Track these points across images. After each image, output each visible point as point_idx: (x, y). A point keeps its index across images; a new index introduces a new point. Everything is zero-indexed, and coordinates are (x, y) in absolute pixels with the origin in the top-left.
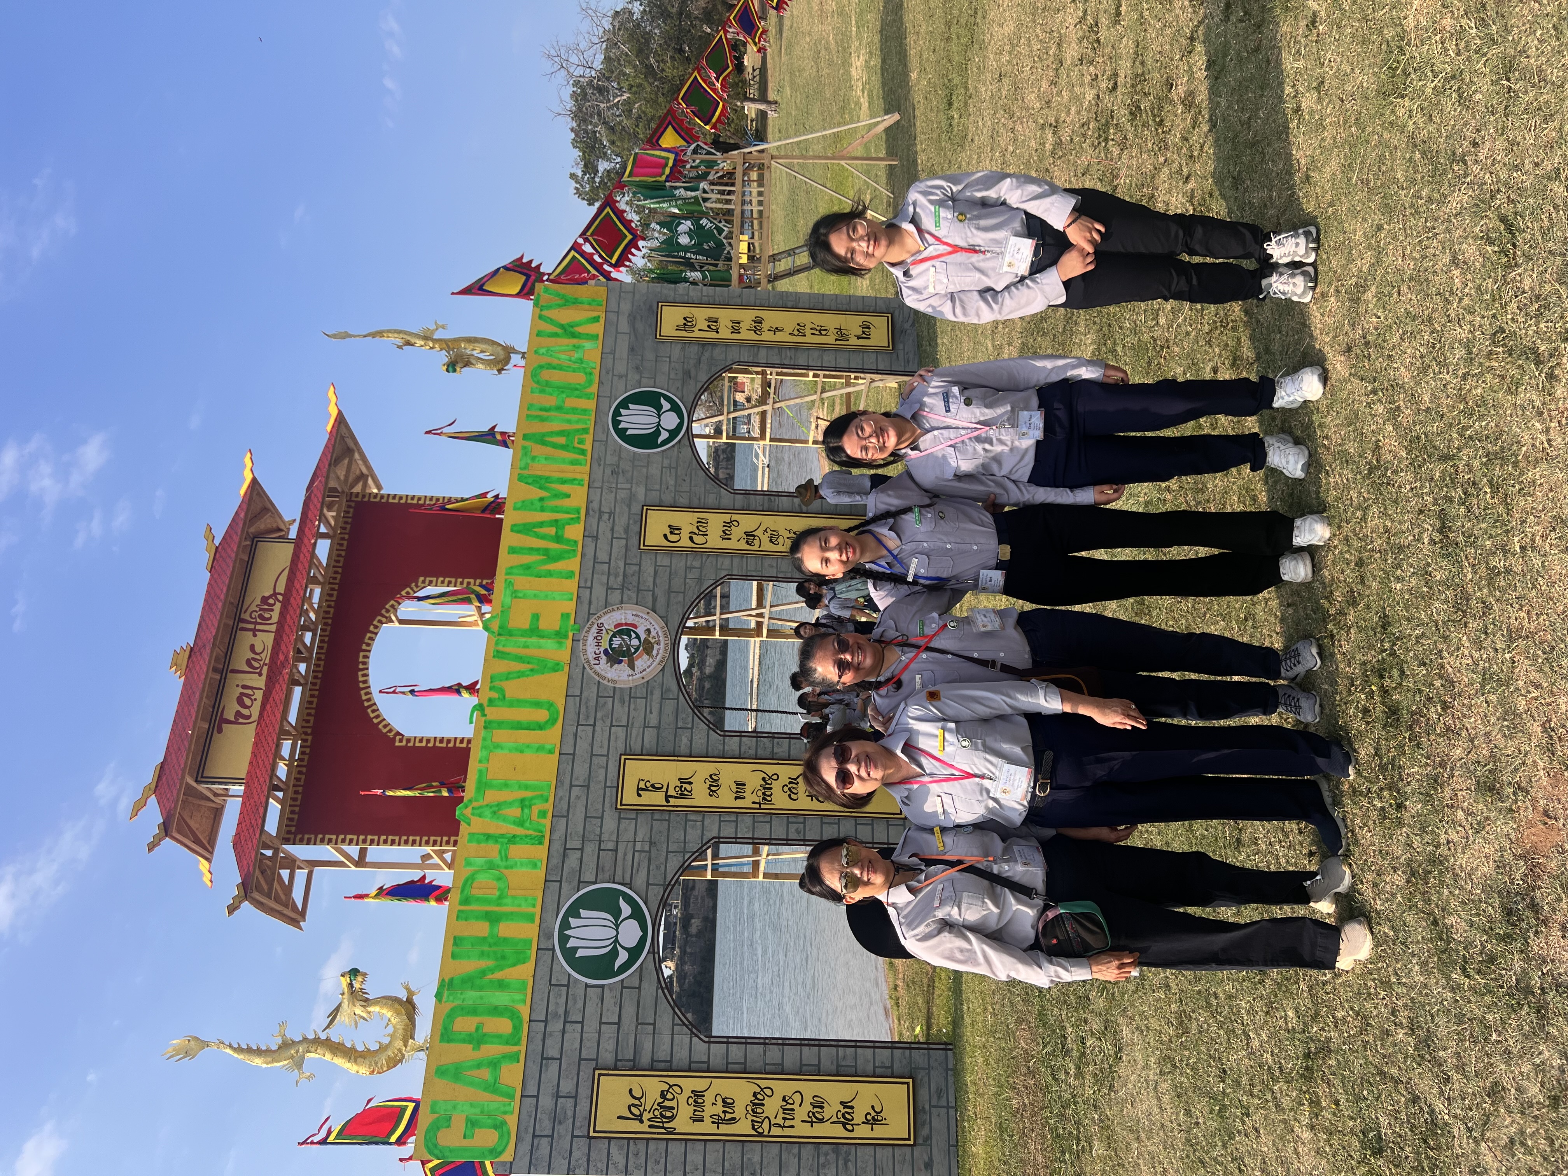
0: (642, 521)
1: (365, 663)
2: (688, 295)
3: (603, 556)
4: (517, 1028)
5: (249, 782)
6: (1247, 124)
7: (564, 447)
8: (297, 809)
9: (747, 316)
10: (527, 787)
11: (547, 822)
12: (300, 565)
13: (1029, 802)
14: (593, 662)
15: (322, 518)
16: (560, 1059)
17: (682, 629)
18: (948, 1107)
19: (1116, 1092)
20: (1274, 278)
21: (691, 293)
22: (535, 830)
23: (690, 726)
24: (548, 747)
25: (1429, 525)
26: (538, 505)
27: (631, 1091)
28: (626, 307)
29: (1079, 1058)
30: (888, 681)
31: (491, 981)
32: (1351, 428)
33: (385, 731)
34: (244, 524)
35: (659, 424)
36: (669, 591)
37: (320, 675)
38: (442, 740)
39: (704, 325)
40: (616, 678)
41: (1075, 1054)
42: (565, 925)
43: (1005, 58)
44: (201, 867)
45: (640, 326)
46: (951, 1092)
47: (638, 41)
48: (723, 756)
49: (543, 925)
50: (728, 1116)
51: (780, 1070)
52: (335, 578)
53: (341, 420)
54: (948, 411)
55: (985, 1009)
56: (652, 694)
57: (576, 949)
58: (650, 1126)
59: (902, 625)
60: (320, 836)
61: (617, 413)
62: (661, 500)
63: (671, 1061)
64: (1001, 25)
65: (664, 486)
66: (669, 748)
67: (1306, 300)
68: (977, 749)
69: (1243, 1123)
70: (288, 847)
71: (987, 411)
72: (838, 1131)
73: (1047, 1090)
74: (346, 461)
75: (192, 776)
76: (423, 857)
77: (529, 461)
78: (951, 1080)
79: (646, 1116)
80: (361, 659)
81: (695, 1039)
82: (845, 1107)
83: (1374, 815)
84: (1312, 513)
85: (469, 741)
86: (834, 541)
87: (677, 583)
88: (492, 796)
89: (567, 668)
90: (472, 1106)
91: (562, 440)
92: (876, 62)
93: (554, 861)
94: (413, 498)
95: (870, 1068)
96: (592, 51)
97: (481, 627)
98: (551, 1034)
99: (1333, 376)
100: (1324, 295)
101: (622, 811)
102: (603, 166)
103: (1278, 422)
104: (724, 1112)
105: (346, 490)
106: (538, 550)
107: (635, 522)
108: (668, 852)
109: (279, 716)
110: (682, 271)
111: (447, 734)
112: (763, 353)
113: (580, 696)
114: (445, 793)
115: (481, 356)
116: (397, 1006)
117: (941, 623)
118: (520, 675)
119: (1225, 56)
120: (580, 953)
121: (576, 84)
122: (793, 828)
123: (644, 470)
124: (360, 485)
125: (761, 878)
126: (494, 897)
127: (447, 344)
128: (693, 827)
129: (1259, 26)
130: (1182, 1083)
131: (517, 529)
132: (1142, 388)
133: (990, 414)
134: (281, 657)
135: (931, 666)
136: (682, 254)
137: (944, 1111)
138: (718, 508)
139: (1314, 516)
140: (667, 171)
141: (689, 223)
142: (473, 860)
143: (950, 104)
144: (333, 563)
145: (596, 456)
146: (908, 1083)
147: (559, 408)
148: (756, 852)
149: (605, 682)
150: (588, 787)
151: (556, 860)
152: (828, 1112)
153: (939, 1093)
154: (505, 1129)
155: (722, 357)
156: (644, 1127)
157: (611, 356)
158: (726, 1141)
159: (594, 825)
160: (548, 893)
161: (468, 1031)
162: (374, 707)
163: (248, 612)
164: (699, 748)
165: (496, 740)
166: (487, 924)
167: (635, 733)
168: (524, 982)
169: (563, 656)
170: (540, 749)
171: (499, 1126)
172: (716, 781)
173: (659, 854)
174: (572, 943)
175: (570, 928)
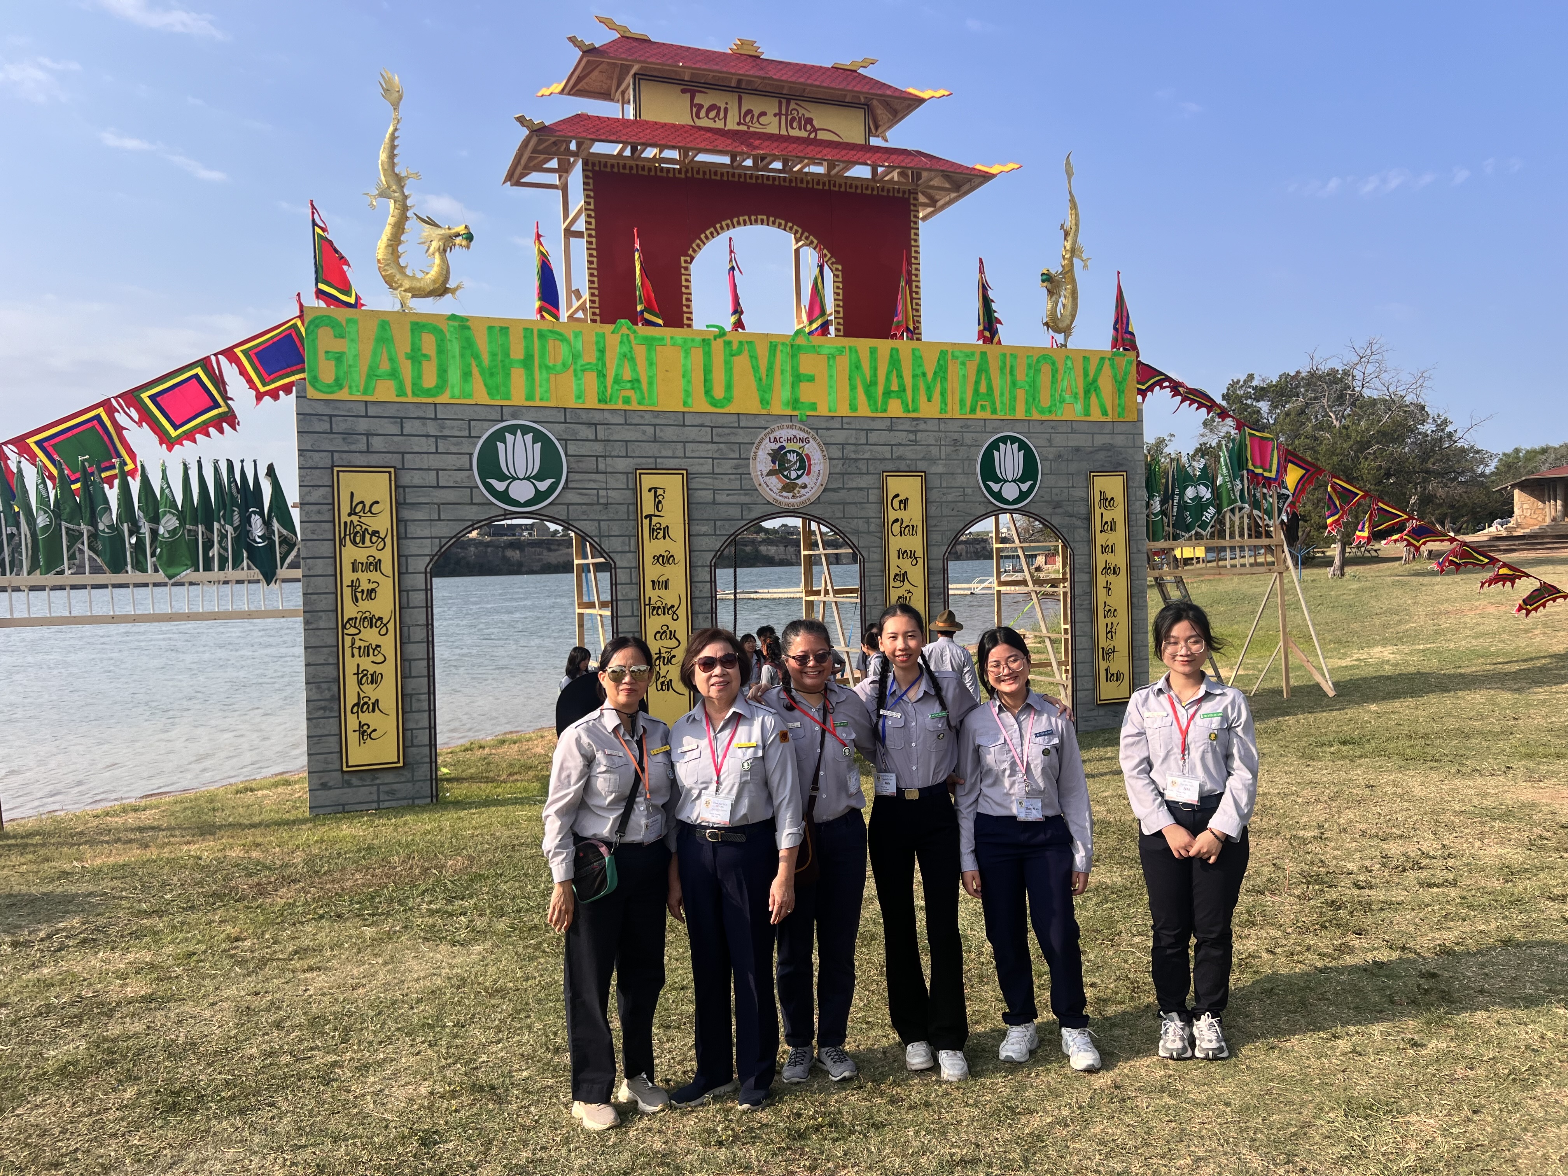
0: (910, 472)
1: (756, 221)
2: (1137, 500)
3: (874, 437)
4: (428, 392)
5: (638, 123)
6: (1323, 998)
7: (976, 392)
8: (616, 170)
9: (1119, 559)
10: (650, 384)
11: (620, 406)
12: (845, 152)
13: (699, 824)
14: (772, 436)
15: (891, 168)
16: (402, 435)
17: (807, 518)
18: (378, 801)
19: (423, 943)
20: (1180, 1024)
21: (1138, 503)
22: (611, 395)
23: (718, 533)
24: (690, 401)
25: (967, 1152)
26: (919, 372)
27: (377, 502)
28: (1119, 440)
29: (446, 912)
30: (792, 698)
31: (470, 365)
32: (1047, 1092)
33: (694, 246)
34: (881, 95)
35: (1006, 481)
36: (844, 504)
37: (742, 180)
38: (688, 300)
39: (1107, 517)
40: (758, 460)
41: (450, 908)
42: (525, 430)
43: (1390, 790)
44: (555, 85)
45: (1101, 455)
46: (394, 804)
47: (1395, 432)
48: (691, 567)
49: (524, 410)
50: (359, 595)
51: (404, 640)
52: (834, 186)
53: (987, 177)
54: (1037, 735)
55: (476, 828)
56: (746, 495)
57: (504, 441)
58: (346, 523)
59: (842, 708)
60: (592, 194)
61: (1014, 440)
62: (933, 488)
63: (406, 538)
64: (1423, 784)
65: (945, 491)
66: (696, 515)
67: (1162, 1053)
68: (742, 776)
69: (423, 1042)
70: (579, 165)
71: (1039, 769)
72: (352, 699)
73: (414, 886)
74: (947, 186)
75: (640, 69)
76: (578, 290)
77: (960, 360)
78: (404, 803)
79: (355, 518)
80: (759, 217)
81: (428, 559)
82: (373, 704)
83: (710, 1125)
84: (969, 1067)
85: (689, 326)
86: (912, 643)
87: (852, 510)
88: (640, 352)
89: (764, 412)
90: (355, 356)
91: (983, 389)
92: (1388, 670)
93: (584, 414)
94: (917, 252)
95: (411, 725)
96: (1380, 386)
97: (797, 327)
98: (424, 425)
99: (1093, 1078)
100: (1166, 1066)
101: (634, 476)
102: (1264, 406)
103: (1049, 1037)
104: (363, 591)
105: (919, 189)
106: (875, 375)
107: (908, 466)
108: (599, 521)
109: (702, 146)
110: (1159, 492)
111: (694, 305)
112: (1085, 577)
113: (739, 427)
114: (639, 308)
115: (1060, 305)
116: (442, 279)
117: (847, 742)
118: (755, 369)
119: (1387, 976)
120: (500, 446)
121: (1346, 373)
123: (960, 471)
124: (925, 200)
125: (578, 611)
126: (547, 362)
127: (1068, 272)
128: (623, 543)
129: (1414, 1002)
130: (445, 994)
131: (894, 352)
132: (1069, 909)
133: (1037, 772)
134: (757, 143)
135: (808, 735)
136: (1177, 491)
137: (376, 798)
138: (928, 544)
139: (966, 1068)
140: (1259, 471)
141: (1208, 495)
142: (580, 339)
143: (1344, 743)
144: (849, 182)
145: (969, 423)
146: (398, 762)
147: (1014, 384)
148: (603, 605)
149: (754, 449)
150: (655, 441)
151: (584, 417)
152: (368, 688)
153: (391, 792)
154: (335, 388)
155: (1078, 538)
156: (345, 518)
157: (1069, 430)
158: (336, 594)
159: (619, 449)
160: (554, 412)
161: (423, 348)
162: (715, 234)
163: (796, 107)
164: (697, 543)
165: (692, 351)
166: (521, 356)
167: (708, 481)
168: (470, 396)
169: (776, 408)
170: (687, 393)
171: (339, 384)
172: (669, 561)
173: (597, 513)
174: (509, 437)
175: (523, 435)
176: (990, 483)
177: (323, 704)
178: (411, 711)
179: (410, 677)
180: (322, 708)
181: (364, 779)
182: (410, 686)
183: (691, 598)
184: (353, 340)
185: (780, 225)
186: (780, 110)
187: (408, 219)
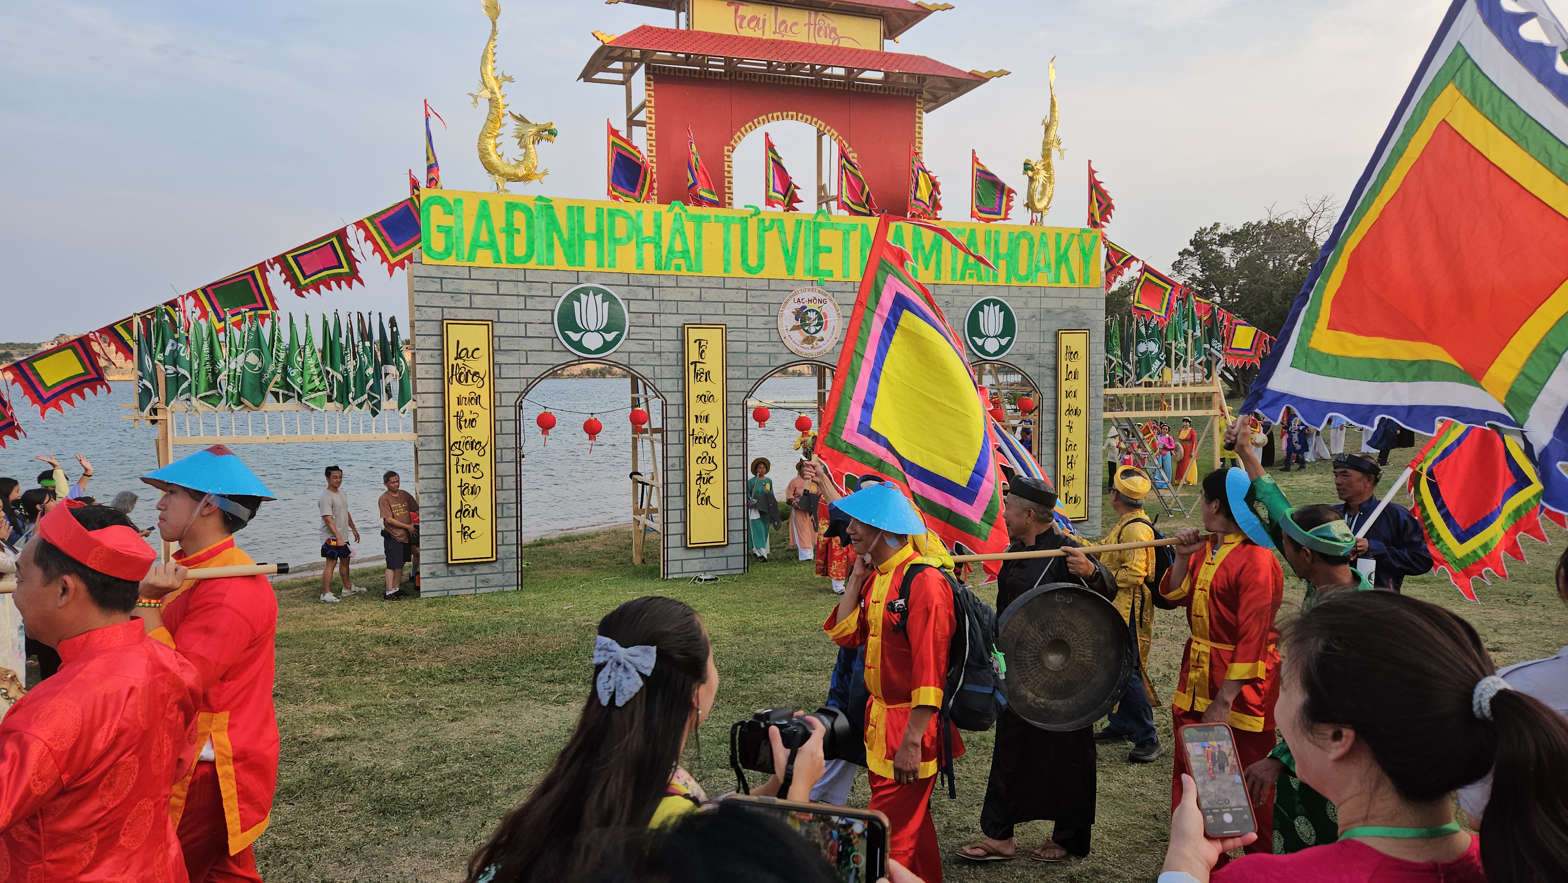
1: (787, 116)
2: (1096, 354)
4: (518, 260)
8: (672, 73)
9: (1080, 403)
10: (698, 254)
11: (672, 271)
12: (863, 59)
14: (796, 298)
15: (901, 74)
16: (498, 294)
18: (476, 588)
21: (1098, 357)
22: (666, 263)
23: (750, 377)
24: (729, 268)
26: (918, 245)
27: (478, 349)
28: (1084, 304)
31: (552, 237)
33: (736, 137)
35: (988, 337)
37: (776, 82)
38: (729, 182)
39: (1072, 368)
40: (784, 317)
42: (597, 292)
45: (1069, 316)
46: (488, 590)
48: (728, 405)
49: (595, 275)
50: (463, 423)
51: (497, 461)
52: (852, 86)
56: (774, 346)
57: (579, 301)
58: (453, 365)
61: (996, 303)
63: (500, 378)
66: (731, 362)
70: (642, 69)
72: (456, 507)
78: (496, 589)
79: (460, 362)
80: (790, 113)
81: (517, 395)
82: (473, 511)
85: (730, 204)
88: (689, 228)
89: (790, 277)
90: (461, 230)
93: (643, 279)
95: (501, 528)
98: (516, 286)
101: (683, 329)
104: (466, 421)
108: (654, 366)
111: (735, 188)
112: (1051, 417)
113: (769, 290)
118: (784, 243)
120: (577, 305)
121: (1302, 224)
122: (676, 461)
124: (929, 97)
126: (614, 235)
127: (1046, 161)
128: (673, 384)
131: (900, 230)
137: (473, 586)
145: (960, 288)
146: (492, 557)
147: (998, 255)
149: (781, 309)
150: (700, 301)
151: (645, 281)
152: (469, 499)
153: (486, 581)
154: (445, 256)
155: (1046, 385)
156: (452, 361)
157: (1043, 295)
158: (443, 422)
159: (672, 307)
160: (621, 276)
161: (515, 223)
162: (753, 127)
163: (823, 18)
164: (733, 385)
165: (732, 226)
166: (594, 232)
167: (742, 335)
168: (552, 264)
169: (799, 275)
170: (727, 262)
171: (448, 252)
172: (709, 400)
173: (652, 360)
174: (583, 297)
175: (595, 295)
176: (975, 338)
177: (433, 509)
178: (503, 517)
179: (502, 489)
180: (432, 513)
181: (464, 571)
182: (502, 496)
183: (726, 430)
184: (459, 217)
185: (807, 119)
186: (810, 21)
187: (504, 115)
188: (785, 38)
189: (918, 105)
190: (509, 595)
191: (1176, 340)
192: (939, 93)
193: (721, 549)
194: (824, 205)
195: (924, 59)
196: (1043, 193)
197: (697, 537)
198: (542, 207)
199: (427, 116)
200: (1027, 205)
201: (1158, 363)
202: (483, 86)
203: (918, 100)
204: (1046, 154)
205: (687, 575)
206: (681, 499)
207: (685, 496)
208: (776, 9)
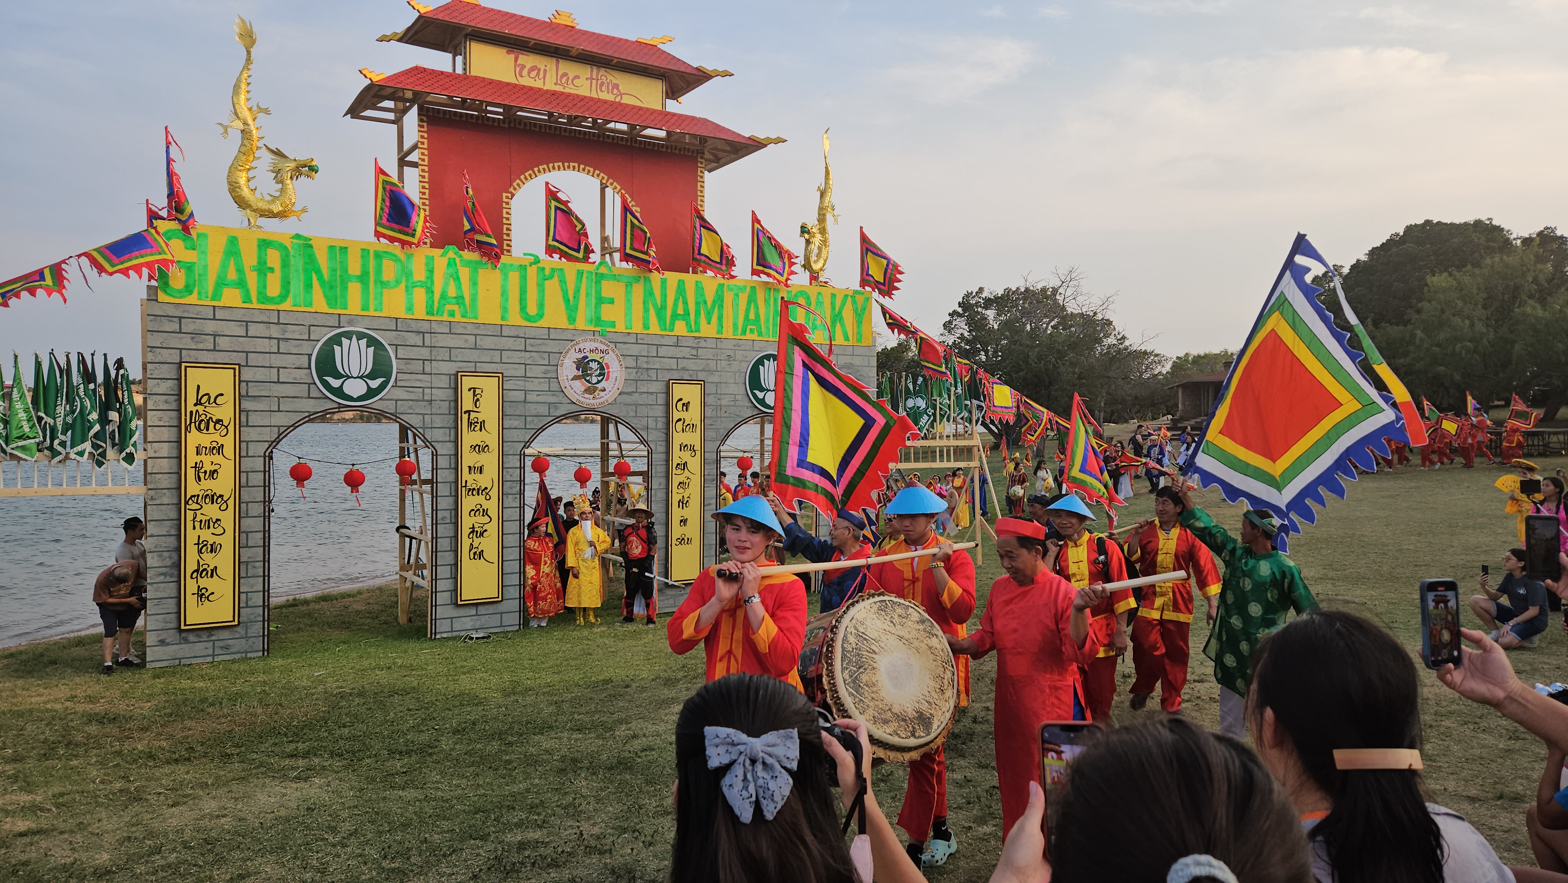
0: (690, 381)
1: (569, 167)
3: (663, 351)
4: (271, 300)
5: (468, 77)
8: (447, 116)
10: (473, 301)
11: (445, 317)
12: (645, 117)
14: (577, 348)
16: (247, 336)
17: (605, 416)
18: (213, 656)
22: (438, 309)
23: (528, 427)
24: (507, 316)
26: (701, 299)
27: (222, 395)
28: (859, 360)
31: (311, 278)
33: (515, 184)
34: (680, 71)
35: (768, 390)
37: (557, 132)
38: (508, 229)
40: (564, 366)
42: (360, 336)
46: (228, 657)
48: (504, 455)
49: (359, 318)
50: (202, 475)
51: (243, 516)
52: (635, 142)
56: (553, 395)
57: (340, 344)
58: (191, 412)
60: (426, 135)
62: (709, 395)
63: (247, 426)
65: (719, 397)
66: (508, 411)
70: (415, 109)
72: (191, 566)
74: (728, 148)
77: (735, 291)
78: (237, 656)
79: (200, 408)
80: (572, 164)
81: (267, 445)
82: (212, 571)
85: (509, 251)
87: (642, 411)
88: (464, 273)
89: (571, 327)
90: (205, 266)
91: (752, 316)
93: (413, 324)
94: (702, 200)
95: (246, 589)
98: (268, 328)
101: (456, 377)
104: (205, 472)
106: (665, 301)
107: (691, 376)
108: (424, 415)
109: (523, 105)
111: (514, 235)
113: (549, 339)
118: (565, 292)
120: (337, 349)
122: (447, 514)
123: (733, 381)
124: (711, 157)
126: (381, 279)
127: (821, 225)
128: (443, 434)
131: (681, 283)
137: (211, 652)
138: (703, 440)
141: (924, 406)
142: (412, 260)
144: (647, 140)
145: (741, 342)
146: (234, 620)
149: (561, 358)
150: (476, 349)
151: (414, 326)
152: (207, 557)
153: (227, 647)
154: (186, 294)
156: (191, 407)
158: (178, 474)
159: (444, 354)
160: (387, 320)
161: (268, 262)
162: (533, 176)
163: (605, 74)
164: (510, 435)
165: (511, 274)
166: (358, 273)
167: (521, 384)
168: (311, 305)
169: (581, 325)
170: (505, 309)
171: (188, 289)
172: (483, 451)
173: (422, 408)
174: (345, 342)
175: (358, 340)
176: (756, 392)
177: (164, 570)
178: (247, 577)
179: (247, 547)
180: (162, 574)
181: (200, 637)
182: (246, 554)
183: (502, 481)
184: (203, 252)
185: (589, 171)
186: (592, 75)
187: (258, 148)
188: (567, 90)
189: (699, 165)
190: (253, 662)
191: (940, 395)
192: (720, 154)
193: (495, 605)
194: (607, 256)
195: (706, 121)
196: (819, 255)
197: (469, 592)
198: (299, 246)
199: (168, 144)
200: (804, 266)
201: (926, 417)
202: (234, 117)
203: (699, 160)
204: (822, 219)
205: (457, 633)
206: (452, 554)
207: (455, 550)
208: (557, 61)
